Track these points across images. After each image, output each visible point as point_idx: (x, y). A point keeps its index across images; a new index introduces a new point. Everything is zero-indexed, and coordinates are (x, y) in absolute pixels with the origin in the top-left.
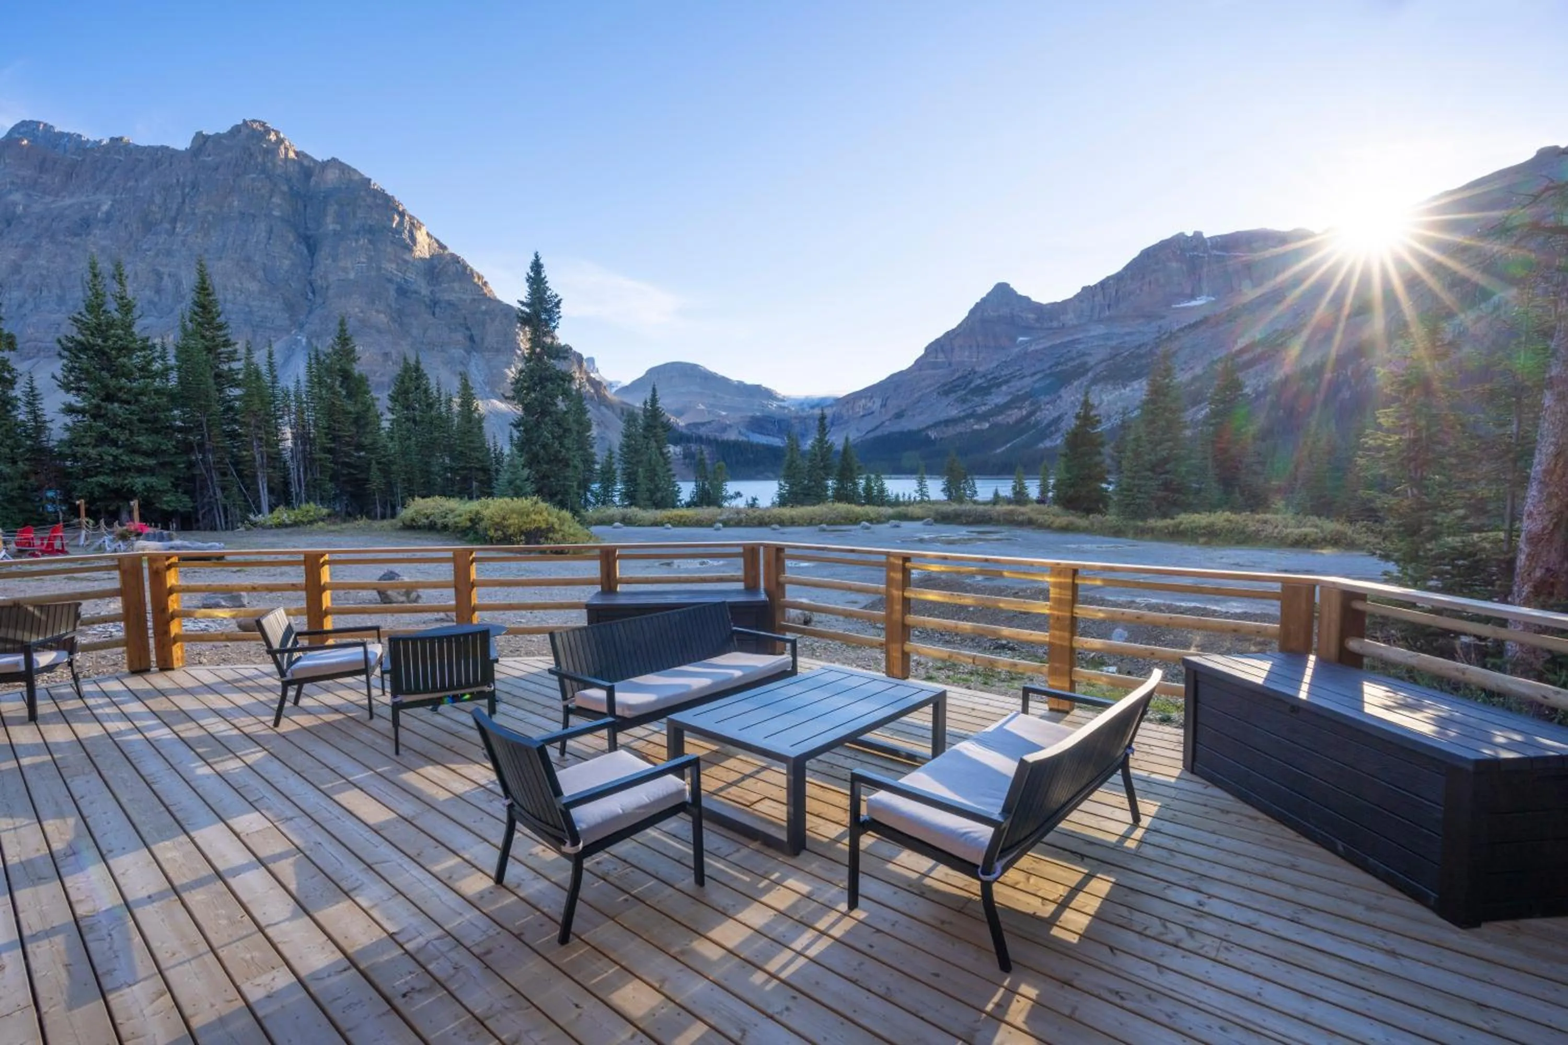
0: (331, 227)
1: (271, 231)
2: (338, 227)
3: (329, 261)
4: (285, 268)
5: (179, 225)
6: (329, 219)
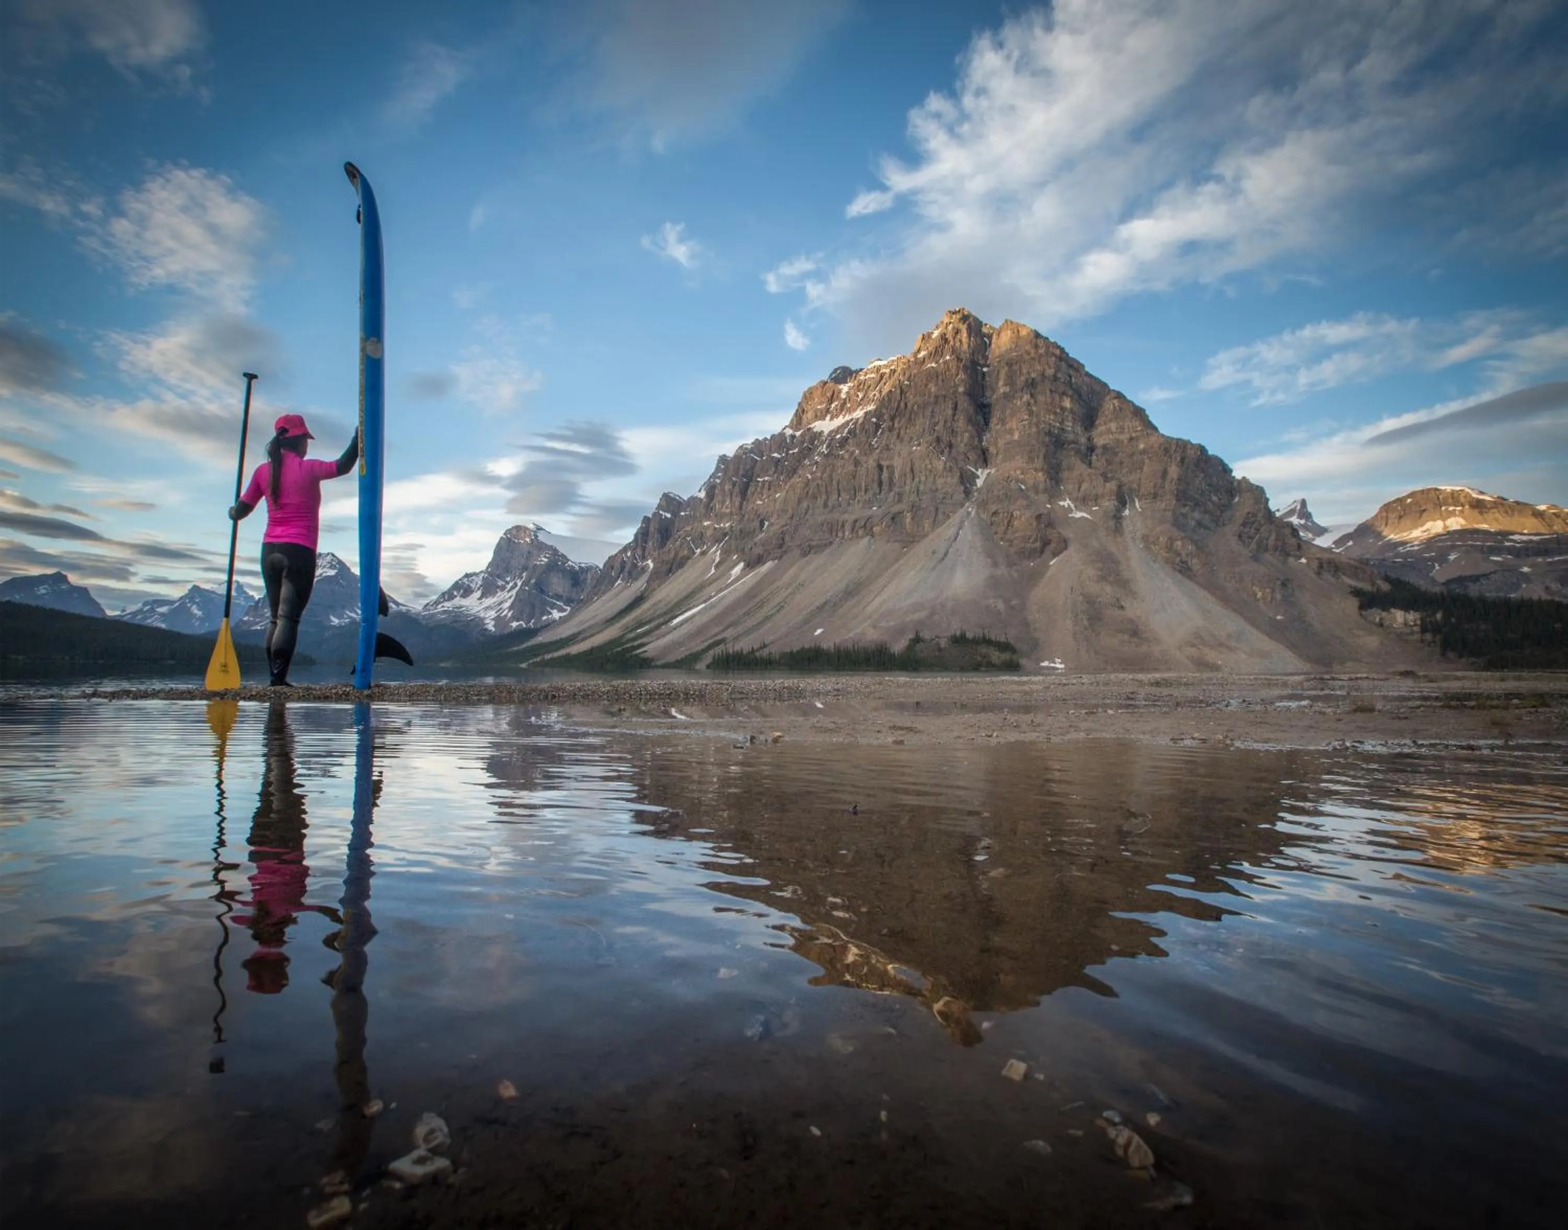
0: (1002, 390)
1: (955, 408)
2: (1008, 389)
3: (998, 427)
4: (965, 440)
5: (896, 421)
6: (1001, 383)
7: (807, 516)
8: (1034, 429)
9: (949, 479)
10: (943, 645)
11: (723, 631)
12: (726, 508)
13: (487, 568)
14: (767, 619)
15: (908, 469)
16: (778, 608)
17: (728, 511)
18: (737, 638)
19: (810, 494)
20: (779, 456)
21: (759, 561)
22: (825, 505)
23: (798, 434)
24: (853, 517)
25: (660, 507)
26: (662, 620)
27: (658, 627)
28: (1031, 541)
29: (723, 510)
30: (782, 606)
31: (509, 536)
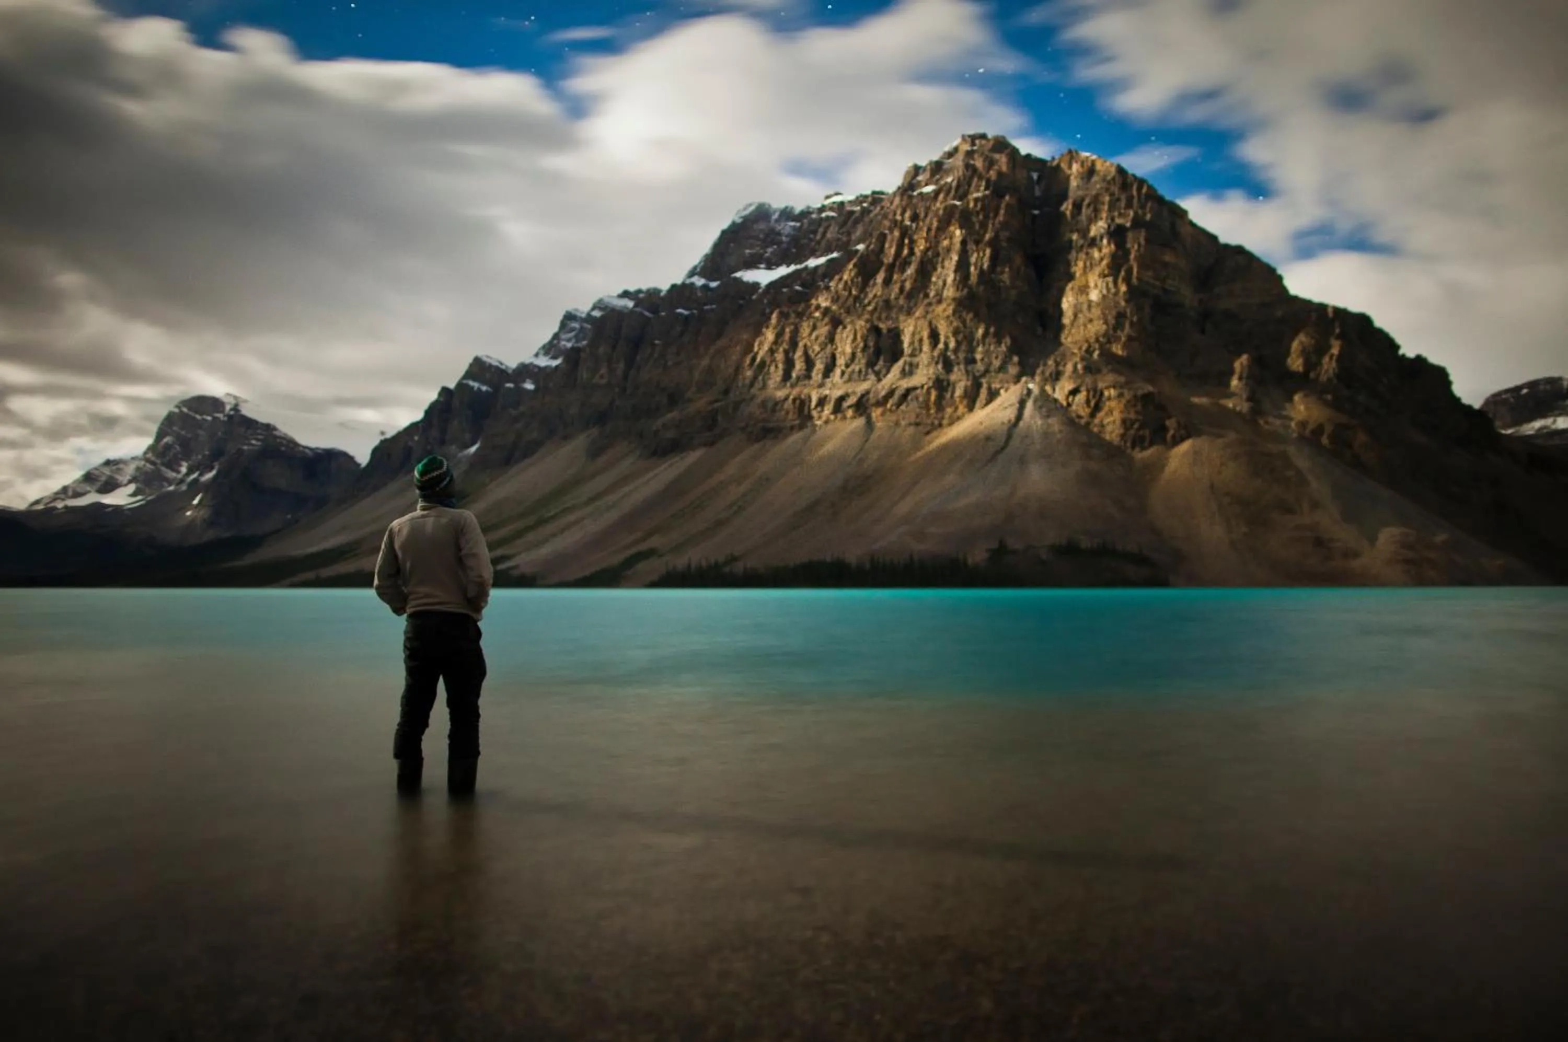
0: (1065, 238)
1: (996, 257)
2: (1076, 236)
6: (1064, 228)
7: (753, 391)
8: (1123, 288)
9: (992, 348)
10: (1044, 557)
11: (644, 539)
12: (602, 377)
13: (145, 453)
14: (719, 524)
15: (925, 334)
16: (735, 508)
17: (604, 381)
18: (678, 548)
19: (758, 360)
20: (686, 312)
21: (675, 447)
22: (787, 376)
23: (714, 284)
24: (838, 393)
25: (469, 375)
26: (520, 524)
27: (519, 534)
28: (1136, 426)
29: (594, 381)
30: (740, 507)
31: (185, 410)
